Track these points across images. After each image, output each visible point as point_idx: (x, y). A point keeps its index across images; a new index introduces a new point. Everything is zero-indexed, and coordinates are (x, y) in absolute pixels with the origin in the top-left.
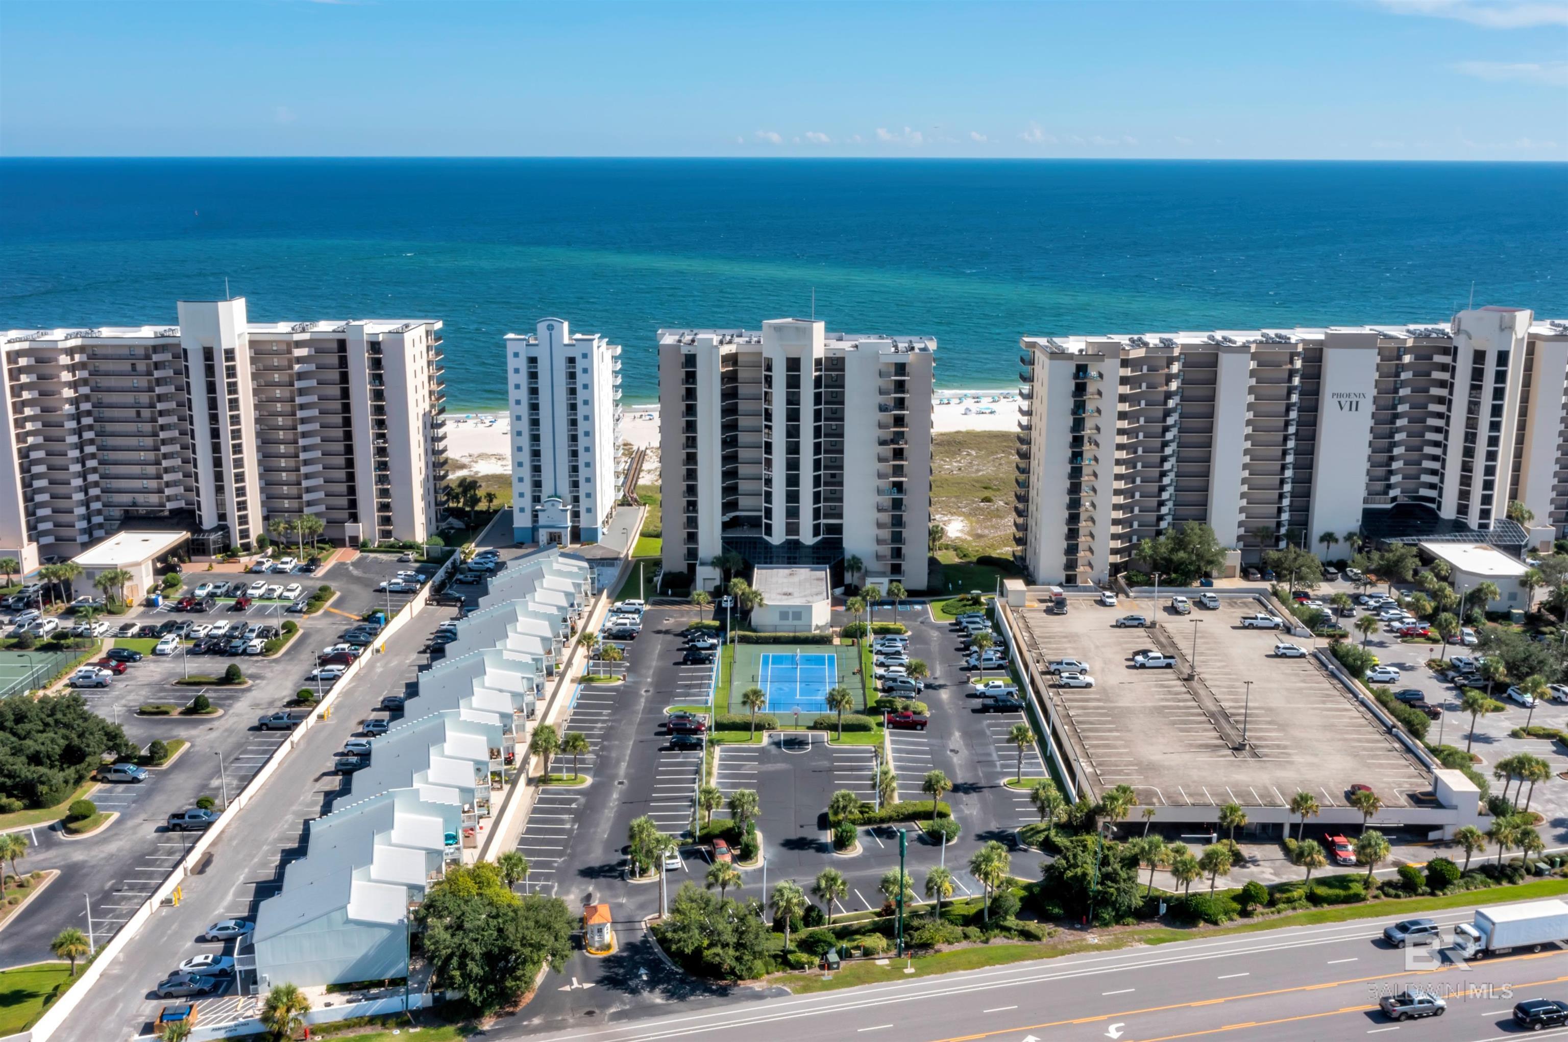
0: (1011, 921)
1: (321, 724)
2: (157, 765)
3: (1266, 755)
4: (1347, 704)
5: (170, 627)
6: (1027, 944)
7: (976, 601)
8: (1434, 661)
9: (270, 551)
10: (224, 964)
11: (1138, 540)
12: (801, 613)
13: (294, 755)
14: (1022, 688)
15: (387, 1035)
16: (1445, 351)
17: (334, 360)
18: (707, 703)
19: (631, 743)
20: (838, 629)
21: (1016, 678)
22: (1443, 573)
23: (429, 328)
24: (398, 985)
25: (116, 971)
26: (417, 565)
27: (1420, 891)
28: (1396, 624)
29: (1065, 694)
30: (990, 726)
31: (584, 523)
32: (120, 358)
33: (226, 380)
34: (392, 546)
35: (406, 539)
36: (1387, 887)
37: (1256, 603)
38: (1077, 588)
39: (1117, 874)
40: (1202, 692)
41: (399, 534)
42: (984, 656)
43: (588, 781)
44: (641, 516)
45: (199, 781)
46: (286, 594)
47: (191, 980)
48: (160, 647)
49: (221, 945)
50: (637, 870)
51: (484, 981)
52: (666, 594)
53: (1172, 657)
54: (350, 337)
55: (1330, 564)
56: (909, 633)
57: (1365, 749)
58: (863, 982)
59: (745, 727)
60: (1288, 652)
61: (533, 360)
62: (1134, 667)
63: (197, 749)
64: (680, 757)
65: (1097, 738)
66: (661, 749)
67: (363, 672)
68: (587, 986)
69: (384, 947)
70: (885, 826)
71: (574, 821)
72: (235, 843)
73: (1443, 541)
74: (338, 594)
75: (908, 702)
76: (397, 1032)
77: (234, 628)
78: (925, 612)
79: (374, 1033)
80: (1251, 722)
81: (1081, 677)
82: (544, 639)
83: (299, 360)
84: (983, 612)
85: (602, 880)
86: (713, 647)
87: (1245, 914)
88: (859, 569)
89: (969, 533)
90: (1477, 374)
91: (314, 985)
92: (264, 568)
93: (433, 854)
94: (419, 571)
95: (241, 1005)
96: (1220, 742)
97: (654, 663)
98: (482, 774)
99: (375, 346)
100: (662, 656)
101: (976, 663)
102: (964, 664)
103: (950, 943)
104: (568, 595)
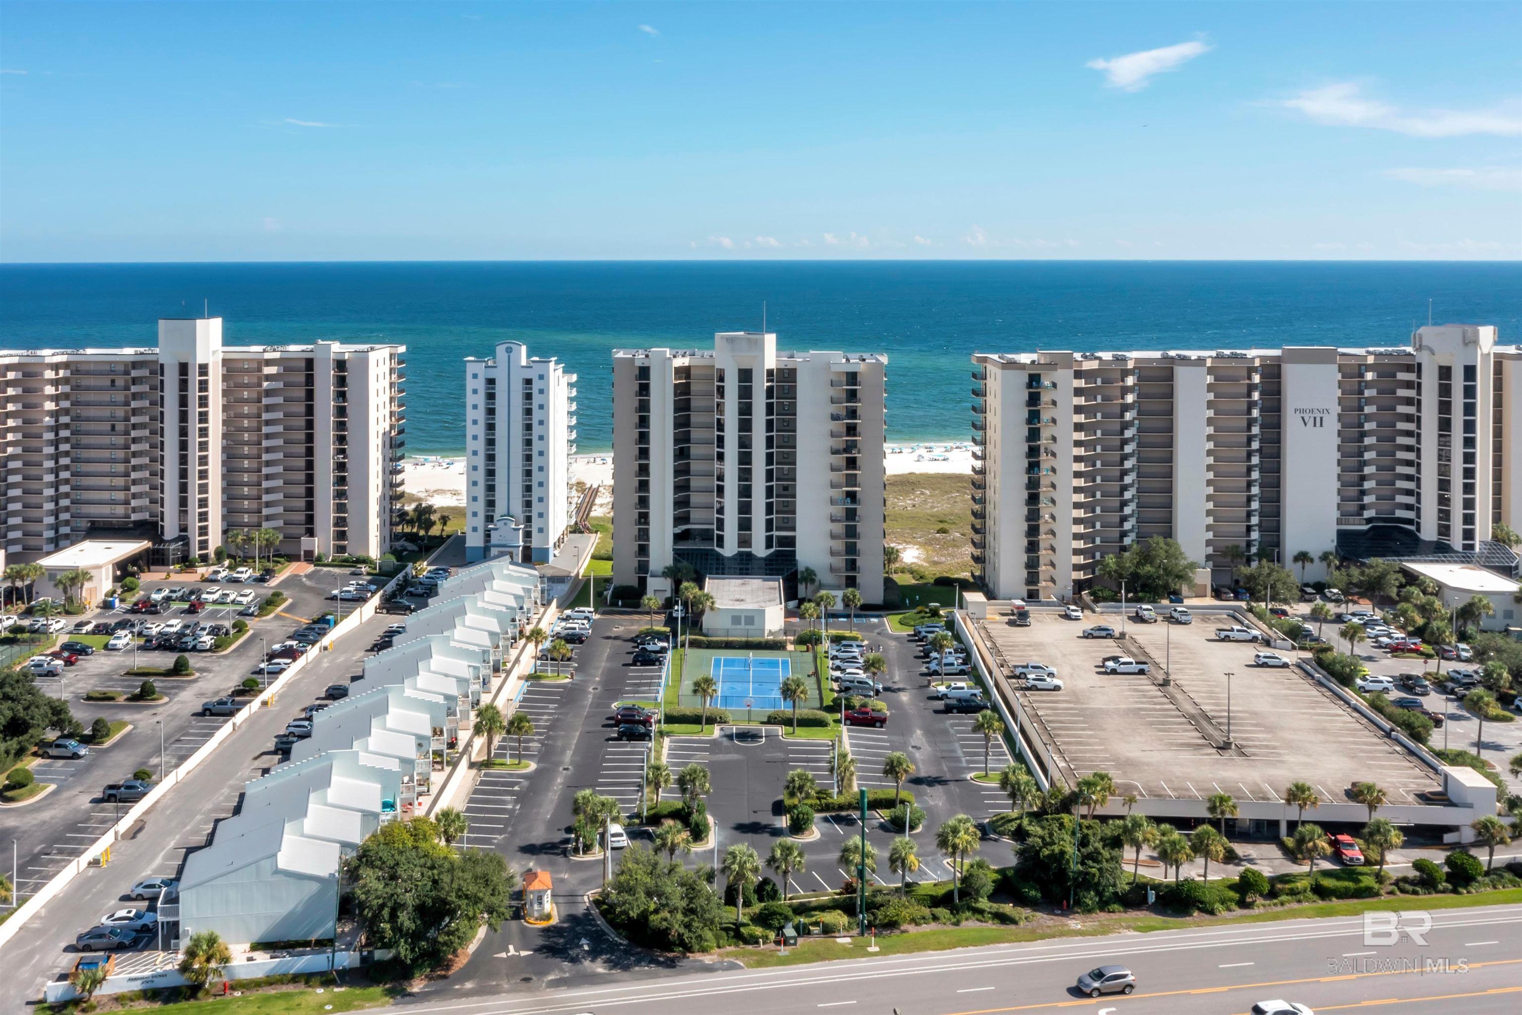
0: (984, 903)
1: (264, 710)
2: (98, 744)
3: (1254, 755)
4: (1338, 710)
5: (122, 625)
6: (1003, 927)
7: (935, 613)
8: (1429, 674)
9: (227, 563)
10: (148, 919)
11: (1102, 557)
12: (754, 618)
13: (235, 736)
14: (986, 692)
15: (310, 994)
16: (1409, 368)
17: (301, 378)
18: (656, 699)
19: (578, 734)
20: (792, 638)
21: (979, 681)
22: (1430, 590)
23: (393, 351)
24: (325, 946)
25: (36, 925)
26: (369, 578)
27: (1440, 887)
28: (1385, 640)
29: (1032, 696)
30: (953, 725)
31: (535, 543)
32: (101, 373)
33: (198, 394)
34: (346, 560)
35: (360, 554)
36: (1402, 884)
37: (1231, 620)
38: (1039, 603)
39: (1100, 854)
40: (1179, 696)
41: (353, 550)
42: (944, 661)
43: (533, 766)
44: (592, 542)
45: (139, 759)
46: (239, 599)
47: (111, 932)
48: (112, 642)
49: (146, 904)
50: (581, 846)
51: (415, 937)
52: (617, 605)
53: (1145, 663)
54: (317, 356)
55: (1307, 585)
56: (866, 643)
57: (1362, 751)
58: (823, 959)
59: (696, 720)
60: (1270, 662)
61: (491, 382)
62: (1105, 673)
63: (138, 731)
64: (629, 747)
65: (1069, 736)
66: (608, 740)
67: (310, 666)
68: (524, 953)
69: (312, 903)
70: (844, 813)
71: (516, 802)
72: (168, 812)
73: (1426, 561)
74: (290, 601)
75: (867, 700)
76: (320, 991)
77: (186, 627)
78: (883, 624)
79: (297, 991)
80: (1235, 724)
81: (1048, 679)
82: (492, 634)
83: (268, 378)
84: (943, 623)
85: (544, 857)
86: (663, 650)
87: (1243, 904)
88: (813, 581)
89: (925, 560)
90: (1445, 390)
91: (238, 943)
92: (219, 577)
93: (368, 816)
94: (370, 582)
95: (160, 959)
96: (1203, 741)
97: (603, 664)
98: (424, 749)
99: (341, 365)
100: (610, 658)
101: (937, 668)
102: (924, 670)
103: (917, 924)
104: (517, 597)
